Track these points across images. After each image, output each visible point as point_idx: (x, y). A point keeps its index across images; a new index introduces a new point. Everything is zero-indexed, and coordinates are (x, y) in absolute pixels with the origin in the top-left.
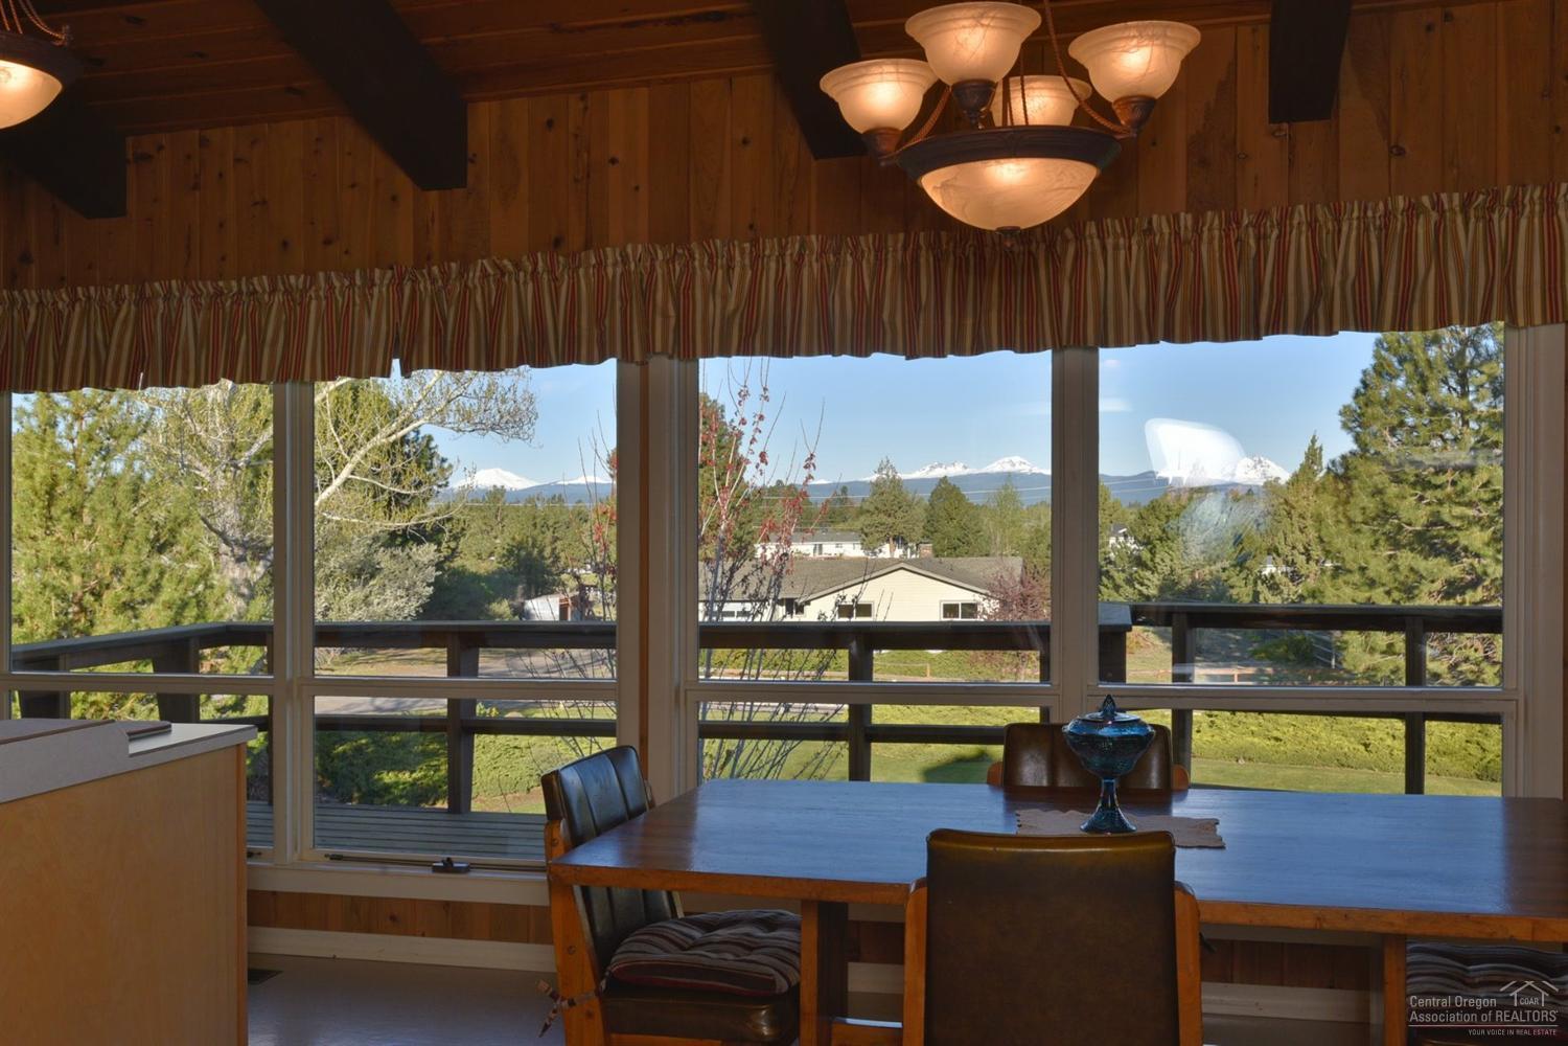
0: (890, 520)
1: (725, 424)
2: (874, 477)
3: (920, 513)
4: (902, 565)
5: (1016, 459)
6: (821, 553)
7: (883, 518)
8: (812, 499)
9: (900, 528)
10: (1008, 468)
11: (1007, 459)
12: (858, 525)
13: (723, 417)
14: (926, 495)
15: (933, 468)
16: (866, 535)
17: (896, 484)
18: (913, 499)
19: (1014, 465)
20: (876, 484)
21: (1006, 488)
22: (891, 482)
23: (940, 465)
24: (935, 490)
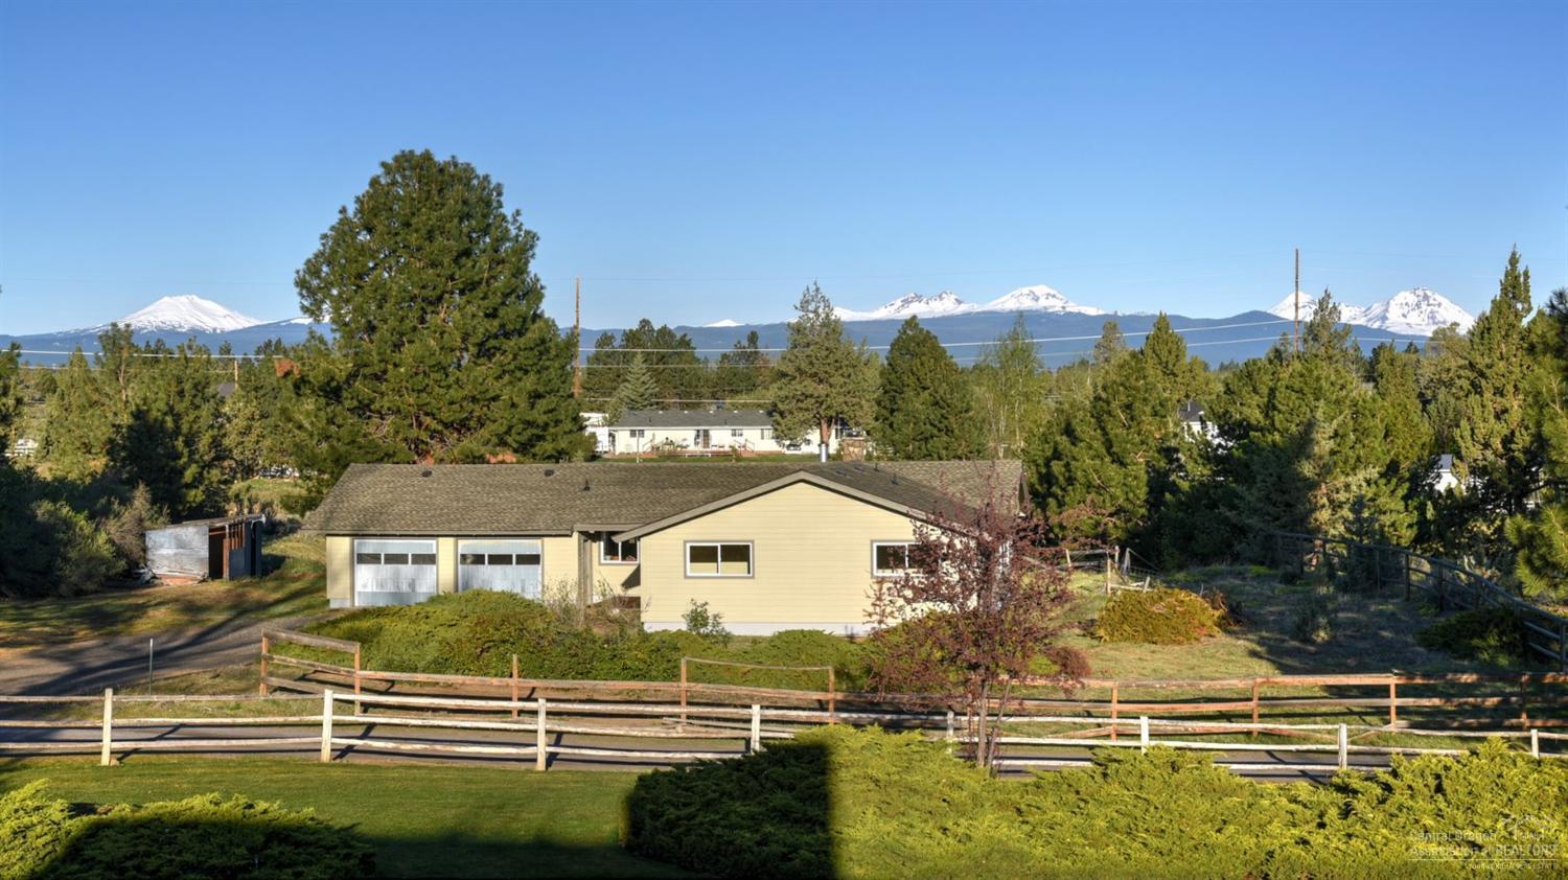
0: (822, 390)
1: (504, 218)
2: (793, 318)
3: (872, 378)
4: (802, 475)
5: (1040, 290)
6: (706, 444)
7: (811, 386)
8: (700, 352)
9: (837, 402)
10: (1027, 304)
11: (1026, 290)
12: (770, 395)
13: (500, 205)
14: (881, 350)
15: (906, 302)
16: (782, 414)
17: (833, 328)
18: (861, 354)
19: (1037, 299)
20: (798, 329)
21: (1014, 337)
22: (824, 325)
23: (919, 298)
24: (898, 340)
